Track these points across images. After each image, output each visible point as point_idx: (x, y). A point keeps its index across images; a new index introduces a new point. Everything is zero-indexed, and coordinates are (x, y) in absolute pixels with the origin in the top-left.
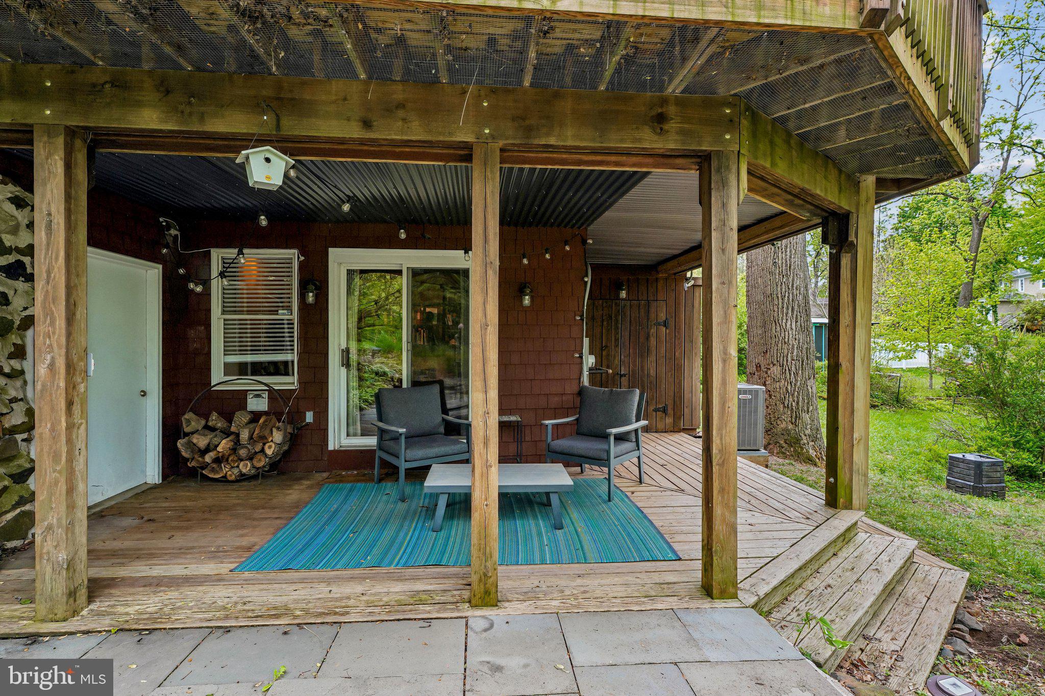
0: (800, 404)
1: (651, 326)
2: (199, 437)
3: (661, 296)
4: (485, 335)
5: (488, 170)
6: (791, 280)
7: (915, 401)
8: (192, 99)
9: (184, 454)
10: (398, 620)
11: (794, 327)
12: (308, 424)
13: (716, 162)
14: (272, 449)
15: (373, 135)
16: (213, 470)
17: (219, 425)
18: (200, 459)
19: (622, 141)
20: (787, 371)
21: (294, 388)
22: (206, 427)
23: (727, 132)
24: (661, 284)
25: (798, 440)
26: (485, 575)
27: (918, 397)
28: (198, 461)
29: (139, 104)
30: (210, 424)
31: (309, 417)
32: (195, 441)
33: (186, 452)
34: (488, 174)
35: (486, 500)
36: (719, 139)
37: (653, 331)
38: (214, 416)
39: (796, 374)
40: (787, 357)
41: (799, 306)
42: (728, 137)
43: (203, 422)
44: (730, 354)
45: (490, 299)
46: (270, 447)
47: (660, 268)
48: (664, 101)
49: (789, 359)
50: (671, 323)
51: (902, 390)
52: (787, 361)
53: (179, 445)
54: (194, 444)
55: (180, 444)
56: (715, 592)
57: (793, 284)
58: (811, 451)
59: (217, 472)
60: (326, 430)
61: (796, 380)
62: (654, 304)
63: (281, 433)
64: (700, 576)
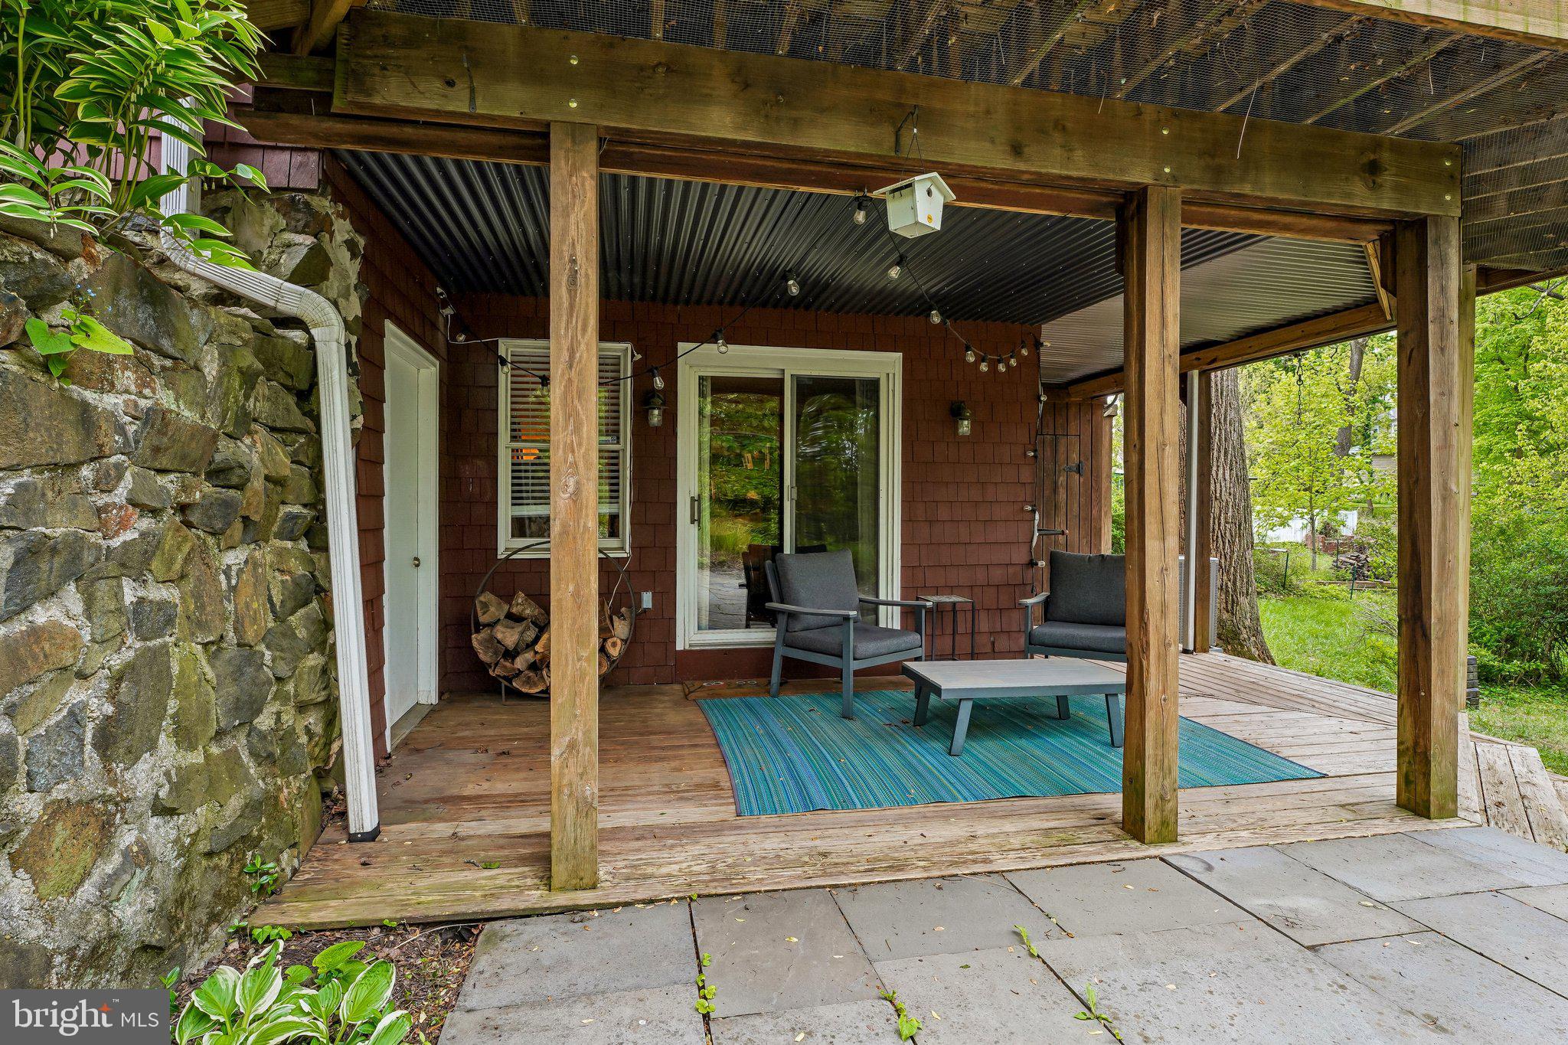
0: (1238, 584)
1: (1060, 472)
2: (504, 630)
3: (1073, 427)
4: (1163, 458)
5: (1167, 224)
6: (1223, 411)
7: (1303, 586)
8: (780, 97)
9: (482, 657)
10: (1071, 865)
11: (1227, 477)
12: (645, 611)
13: (1434, 231)
14: (618, 648)
15: (1022, 166)
16: (528, 682)
17: (528, 611)
18: (508, 664)
19: (1330, 195)
20: (1220, 539)
21: (625, 555)
22: (510, 616)
23: (1447, 192)
24: (1073, 410)
25: (1236, 634)
26: (1162, 798)
27: (1307, 582)
28: (505, 667)
29: (706, 99)
30: (514, 610)
31: (647, 600)
32: (499, 636)
33: (486, 653)
34: (1167, 230)
35: (1164, 692)
36: (1438, 201)
37: (1062, 479)
38: (520, 597)
39: (1232, 543)
40: (1219, 519)
41: (1234, 448)
42: (1448, 198)
43: (506, 607)
44: (1451, 490)
45: (1168, 408)
46: (614, 645)
47: (1072, 389)
48: (1378, 145)
49: (1222, 521)
50: (1086, 467)
51: (1289, 572)
52: (1219, 524)
53: (475, 644)
54: (499, 642)
55: (476, 640)
56: (1432, 809)
57: (1225, 418)
58: (1253, 650)
59: (535, 685)
60: (672, 619)
61: (1232, 552)
62: (1063, 441)
63: (626, 623)
64: (1394, 791)
